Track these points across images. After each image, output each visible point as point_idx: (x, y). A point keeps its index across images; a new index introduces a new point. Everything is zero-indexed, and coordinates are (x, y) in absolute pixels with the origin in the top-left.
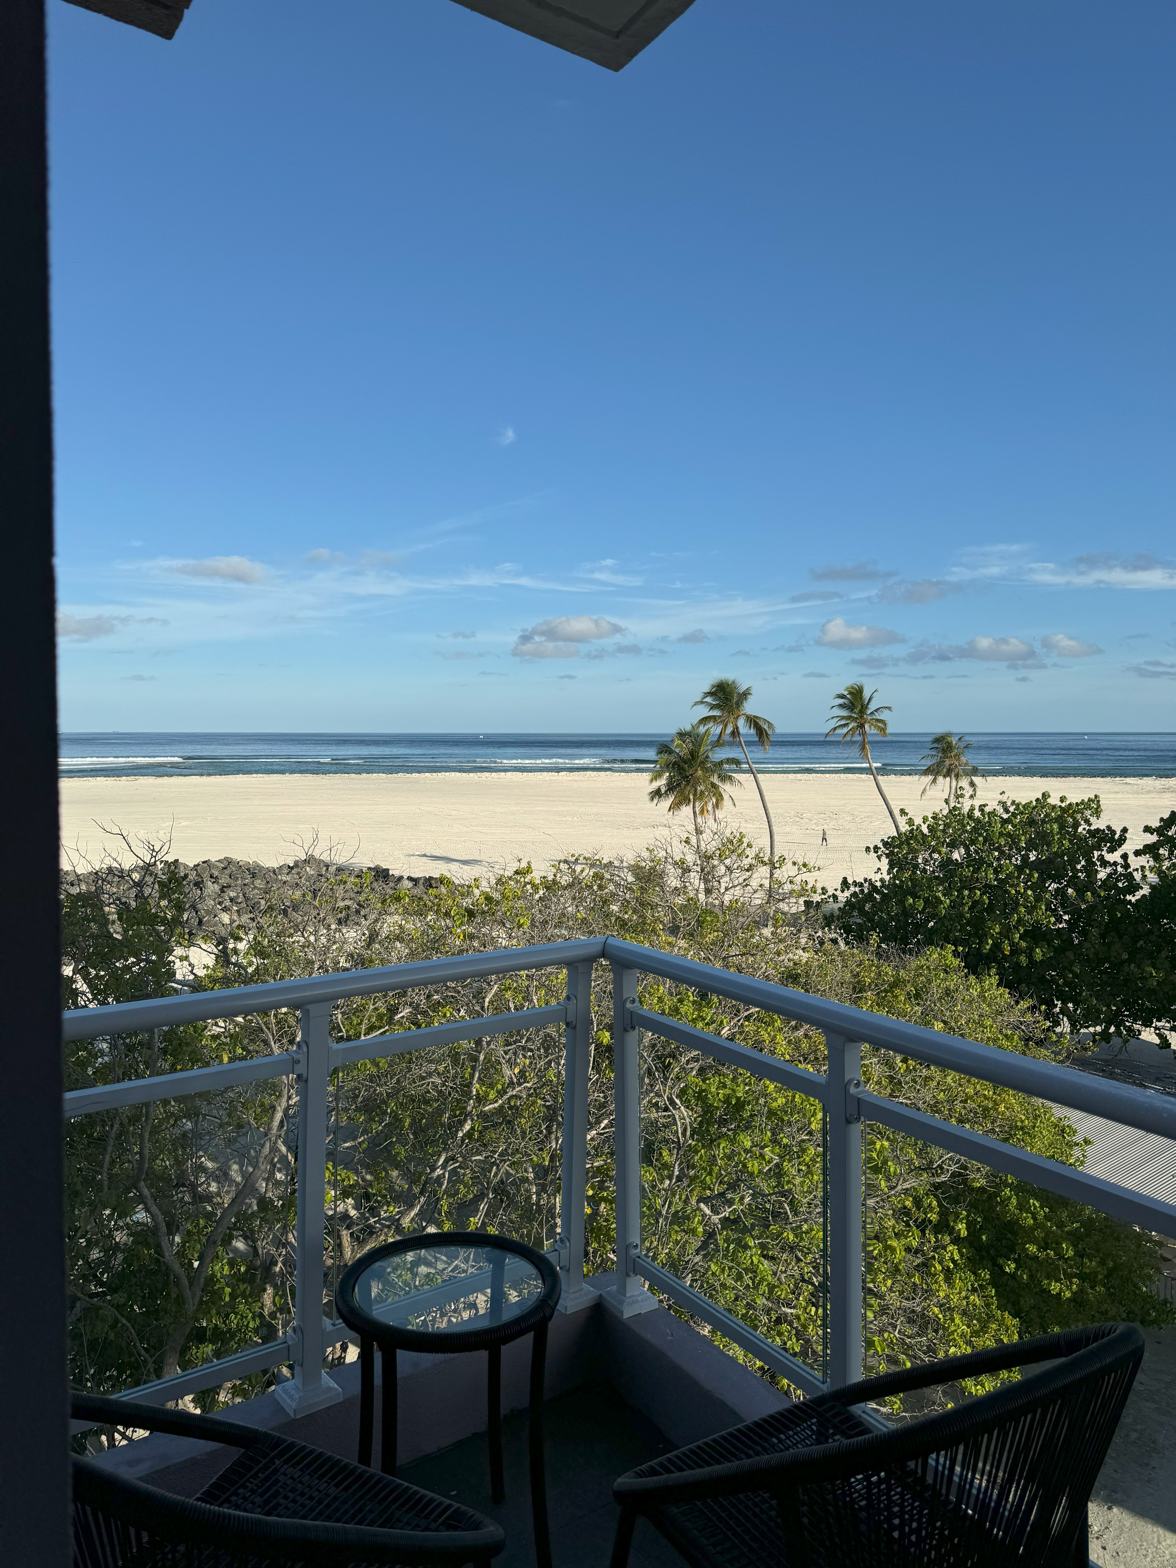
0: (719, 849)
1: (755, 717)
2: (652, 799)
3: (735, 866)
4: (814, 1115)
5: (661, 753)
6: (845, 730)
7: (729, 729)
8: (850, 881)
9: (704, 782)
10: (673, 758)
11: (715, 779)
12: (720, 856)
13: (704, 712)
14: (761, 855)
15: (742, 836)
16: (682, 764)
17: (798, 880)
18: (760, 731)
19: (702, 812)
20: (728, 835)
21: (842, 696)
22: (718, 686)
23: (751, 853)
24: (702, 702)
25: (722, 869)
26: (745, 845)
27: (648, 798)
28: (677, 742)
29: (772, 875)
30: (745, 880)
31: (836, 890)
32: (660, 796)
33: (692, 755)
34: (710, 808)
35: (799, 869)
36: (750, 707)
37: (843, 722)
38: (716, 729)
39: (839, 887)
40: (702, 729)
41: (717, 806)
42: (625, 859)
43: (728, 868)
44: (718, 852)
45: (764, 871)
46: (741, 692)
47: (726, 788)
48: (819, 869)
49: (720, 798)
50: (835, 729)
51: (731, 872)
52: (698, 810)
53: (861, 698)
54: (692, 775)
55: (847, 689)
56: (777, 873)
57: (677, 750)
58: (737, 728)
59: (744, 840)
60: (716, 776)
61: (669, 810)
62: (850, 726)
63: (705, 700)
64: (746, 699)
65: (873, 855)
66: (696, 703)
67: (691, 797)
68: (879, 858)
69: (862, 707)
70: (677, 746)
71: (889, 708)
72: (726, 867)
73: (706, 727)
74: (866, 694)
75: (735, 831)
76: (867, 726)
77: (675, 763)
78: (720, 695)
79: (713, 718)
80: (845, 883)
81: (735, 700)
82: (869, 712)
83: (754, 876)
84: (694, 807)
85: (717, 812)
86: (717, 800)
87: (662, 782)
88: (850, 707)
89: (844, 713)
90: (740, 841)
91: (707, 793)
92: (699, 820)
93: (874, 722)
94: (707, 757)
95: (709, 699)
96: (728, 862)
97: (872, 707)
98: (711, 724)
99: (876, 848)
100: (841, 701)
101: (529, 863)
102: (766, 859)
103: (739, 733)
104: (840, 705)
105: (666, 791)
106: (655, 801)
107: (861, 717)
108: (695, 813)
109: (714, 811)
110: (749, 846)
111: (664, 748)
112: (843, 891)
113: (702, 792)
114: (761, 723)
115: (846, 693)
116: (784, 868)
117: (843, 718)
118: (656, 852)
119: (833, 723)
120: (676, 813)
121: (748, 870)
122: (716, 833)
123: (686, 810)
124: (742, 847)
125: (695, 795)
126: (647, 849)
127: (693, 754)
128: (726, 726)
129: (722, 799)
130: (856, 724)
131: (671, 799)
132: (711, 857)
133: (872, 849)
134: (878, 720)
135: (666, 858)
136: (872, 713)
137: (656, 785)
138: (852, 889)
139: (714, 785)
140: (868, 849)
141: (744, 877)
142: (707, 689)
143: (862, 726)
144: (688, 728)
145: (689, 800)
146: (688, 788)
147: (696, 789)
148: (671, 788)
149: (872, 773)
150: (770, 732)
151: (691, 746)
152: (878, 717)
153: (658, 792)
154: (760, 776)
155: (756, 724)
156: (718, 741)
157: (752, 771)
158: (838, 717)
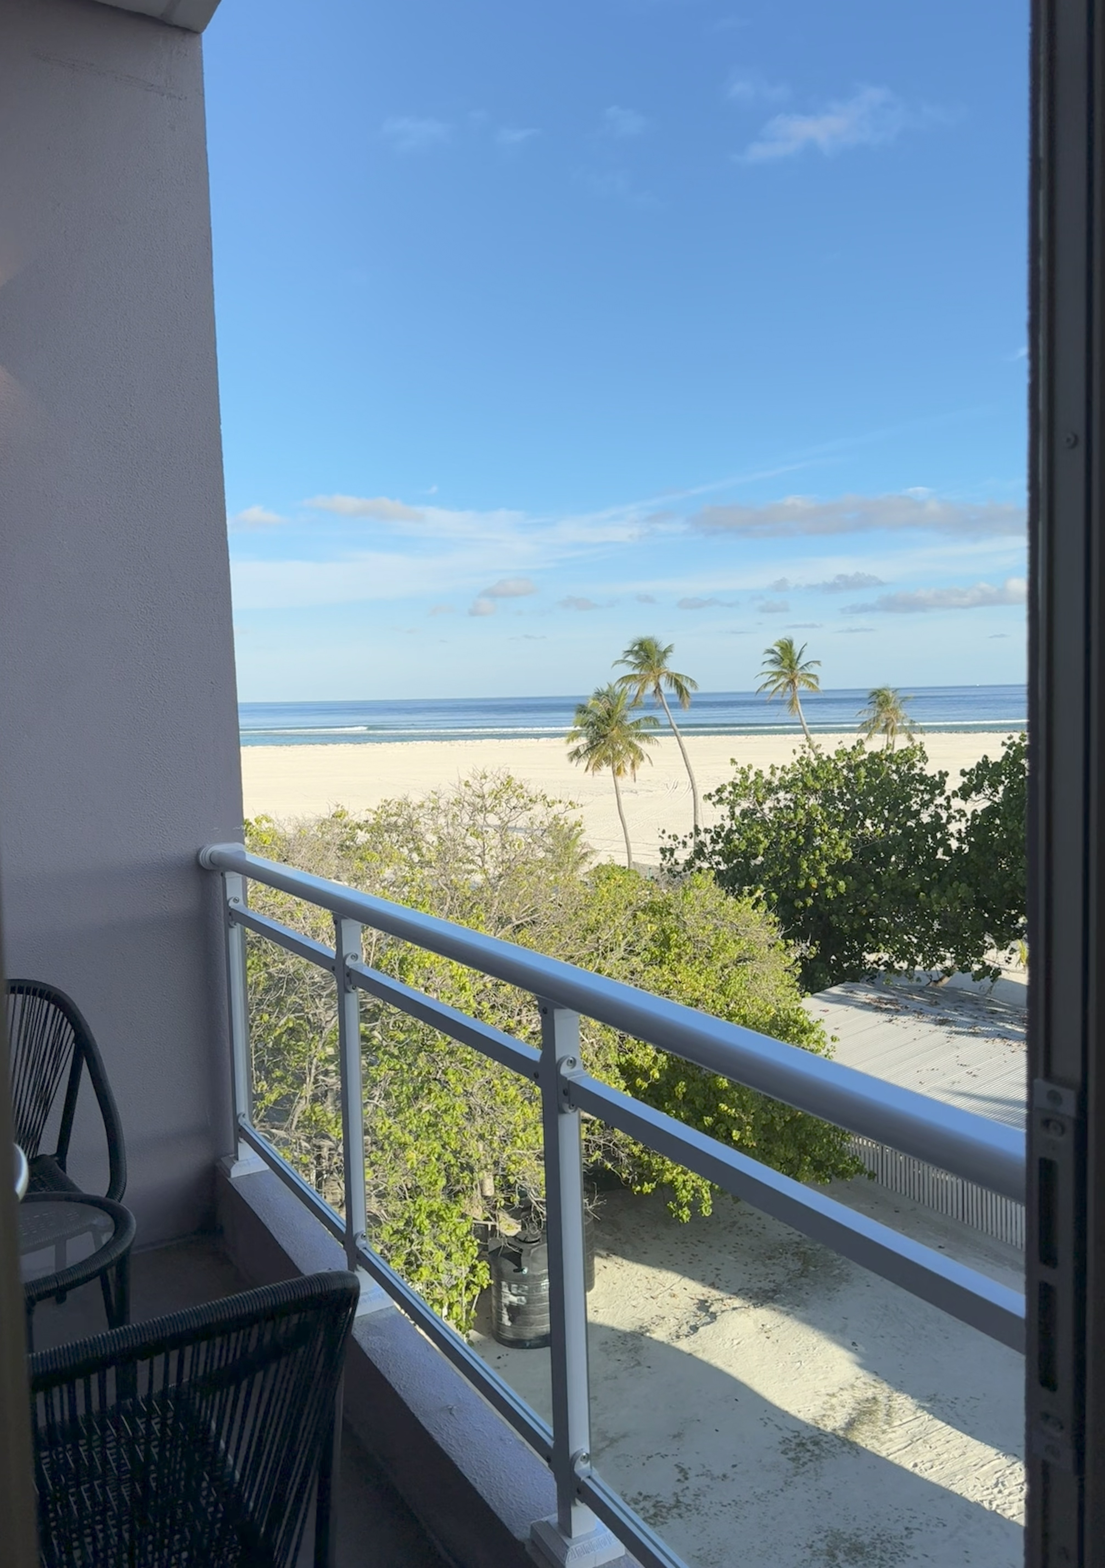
1: (678, 675)
2: (570, 760)
6: (777, 685)
7: (651, 687)
9: (622, 740)
10: (589, 719)
11: (634, 739)
13: (628, 671)
16: (600, 723)
18: (681, 689)
19: (621, 771)
21: (772, 652)
22: (640, 644)
24: (623, 661)
27: (566, 759)
28: (595, 702)
32: (579, 757)
34: (629, 766)
36: (672, 665)
37: (775, 678)
38: (633, 689)
40: (619, 689)
41: (635, 764)
46: (662, 650)
47: (644, 746)
49: (638, 758)
50: (766, 685)
52: (617, 769)
53: (791, 652)
54: (609, 734)
55: (774, 642)
57: (595, 710)
58: (659, 687)
60: (634, 735)
61: (589, 770)
62: (781, 682)
63: (627, 659)
64: (667, 656)
67: (610, 757)
69: (791, 662)
70: (595, 706)
71: (818, 662)
73: (625, 687)
74: (796, 648)
76: (797, 681)
77: (593, 723)
78: (641, 653)
79: (634, 676)
81: (657, 658)
82: (799, 666)
84: (613, 767)
86: (636, 758)
87: (581, 743)
88: (781, 662)
89: (775, 669)
91: (624, 752)
92: (618, 778)
93: (805, 677)
94: (624, 717)
95: (631, 658)
97: (802, 662)
98: (631, 683)
100: (772, 656)
103: (660, 693)
104: (772, 661)
105: (586, 751)
106: (575, 761)
107: (792, 672)
108: (614, 772)
109: (633, 770)
111: (582, 709)
113: (620, 752)
114: (683, 681)
115: (775, 648)
117: (774, 674)
119: (765, 678)
120: (596, 773)
123: (605, 773)
125: (614, 754)
127: (610, 714)
128: (646, 685)
129: (641, 758)
130: (786, 680)
131: (590, 759)
134: (809, 675)
136: (802, 668)
137: (574, 746)
139: (631, 744)
142: (627, 648)
143: (792, 681)
144: (606, 688)
145: (609, 760)
146: (607, 747)
147: (614, 750)
148: (592, 747)
149: (805, 733)
150: (691, 690)
151: (608, 705)
152: (809, 672)
153: (576, 754)
154: (685, 739)
155: (676, 681)
156: (635, 700)
157: (675, 734)
158: (768, 672)
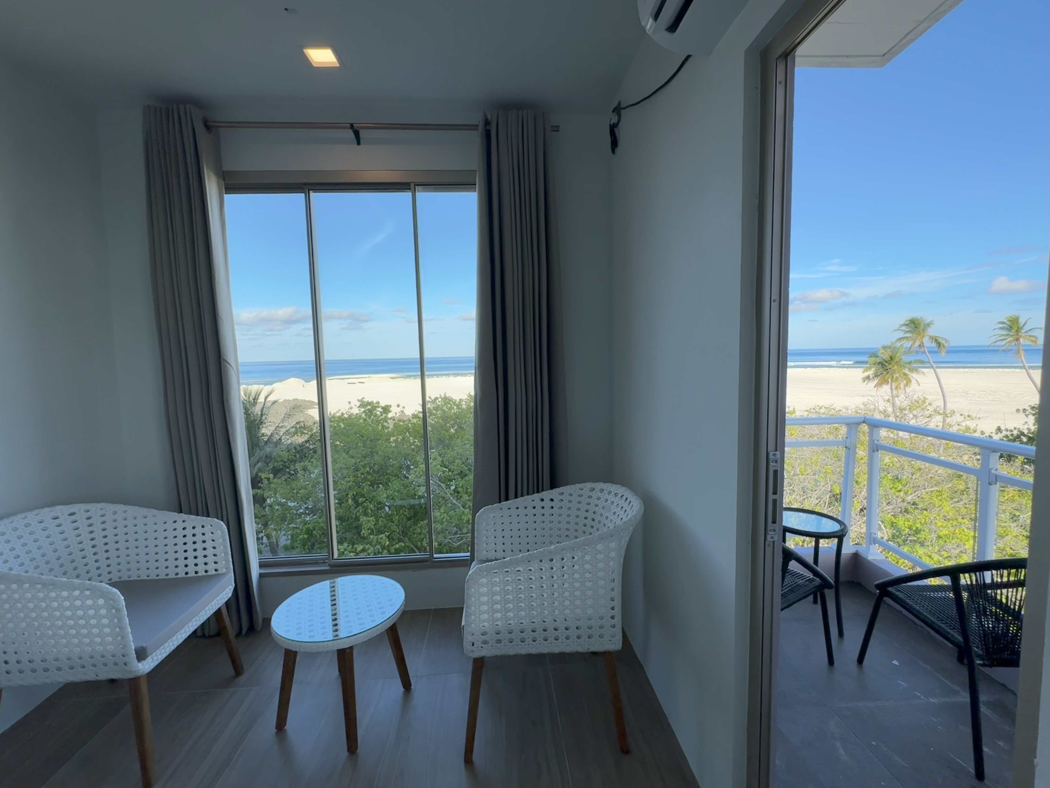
0: (909, 406)
1: (935, 336)
2: (864, 381)
3: (920, 415)
4: (968, 540)
5: (871, 357)
6: (1004, 342)
7: (918, 343)
8: (1003, 428)
9: (899, 372)
10: (878, 360)
11: (906, 371)
12: (910, 409)
13: (901, 335)
14: (938, 409)
15: (925, 399)
16: (884, 363)
17: (964, 424)
18: (939, 344)
19: (896, 388)
20: (916, 399)
21: (1003, 323)
22: (910, 320)
23: (931, 409)
24: (899, 330)
25: (911, 416)
26: (927, 403)
27: (861, 381)
28: (882, 351)
29: (944, 421)
30: (926, 423)
31: (992, 433)
32: (870, 379)
33: (891, 358)
34: (902, 386)
35: (965, 418)
36: (931, 331)
37: (1002, 338)
38: (907, 344)
39: (994, 431)
40: (898, 344)
41: (907, 385)
42: (850, 408)
43: (915, 416)
44: (909, 407)
45: (939, 418)
46: (926, 323)
47: (914, 376)
48: (979, 418)
49: (909, 382)
50: (996, 342)
51: (917, 418)
52: (894, 388)
53: (1017, 323)
54: (890, 369)
55: (1006, 318)
56: (948, 420)
57: (881, 356)
58: (923, 343)
59: (926, 401)
60: (907, 369)
61: (875, 387)
62: (1008, 340)
63: (901, 328)
64: (929, 327)
65: (1022, 415)
66: (895, 330)
67: (890, 380)
68: (1027, 416)
69: (1018, 328)
70: (882, 353)
72: (914, 415)
73: (901, 343)
74: (1022, 321)
75: (920, 397)
76: (1021, 340)
77: (880, 363)
78: (912, 325)
79: (907, 338)
80: (999, 430)
81: (922, 328)
82: (1023, 331)
83: (932, 421)
84: (891, 386)
85: (907, 388)
86: (907, 382)
87: (871, 373)
88: (1010, 328)
89: (1003, 332)
90: (924, 402)
91: (900, 378)
92: (894, 392)
93: (1028, 337)
94: (901, 359)
95: (904, 328)
96: (915, 412)
97: (1026, 328)
98: (905, 341)
99: (1025, 410)
100: (1002, 326)
101: (794, 408)
102: (941, 412)
103: (923, 346)
104: (1001, 328)
105: (873, 378)
106: (866, 382)
107: (1017, 334)
108: (891, 389)
109: (905, 389)
110: (930, 404)
111: (874, 355)
112: (997, 434)
113: (897, 378)
114: (940, 340)
115: (1005, 321)
116: (953, 417)
117: (1003, 335)
118: (868, 406)
119: (994, 339)
120: (879, 389)
121: (928, 417)
122: (908, 397)
123: (886, 388)
124: (925, 405)
125: (892, 379)
126: (863, 404)
128: (915, 342)
129: (911, 381)
130: (1012, 339)
131: (876, 381)
132: (905, 409)
133: (1021, 411)
134: (1031, 336)
135: (874, 409)
136: (1026, 332)
137: (866, 374)
138: (1004, 433)
139: (905, 374)
140: (1018, 410)
141: (926, 421)
142: (902, 323)
143: (1018, 340)
144: (889, 344)
145: (888, 382)
146: (888, 376)
147: (893, 377)
148: (876, 376)
149: (1025, 369)
150: (946, 345)
151: (890, 353)
152: (1032, 334)
153: (868, 378)
154: (938, 370)
155: (936, 340)
156: (909, 350)
157: (932, 367)
158: (998, 335)
